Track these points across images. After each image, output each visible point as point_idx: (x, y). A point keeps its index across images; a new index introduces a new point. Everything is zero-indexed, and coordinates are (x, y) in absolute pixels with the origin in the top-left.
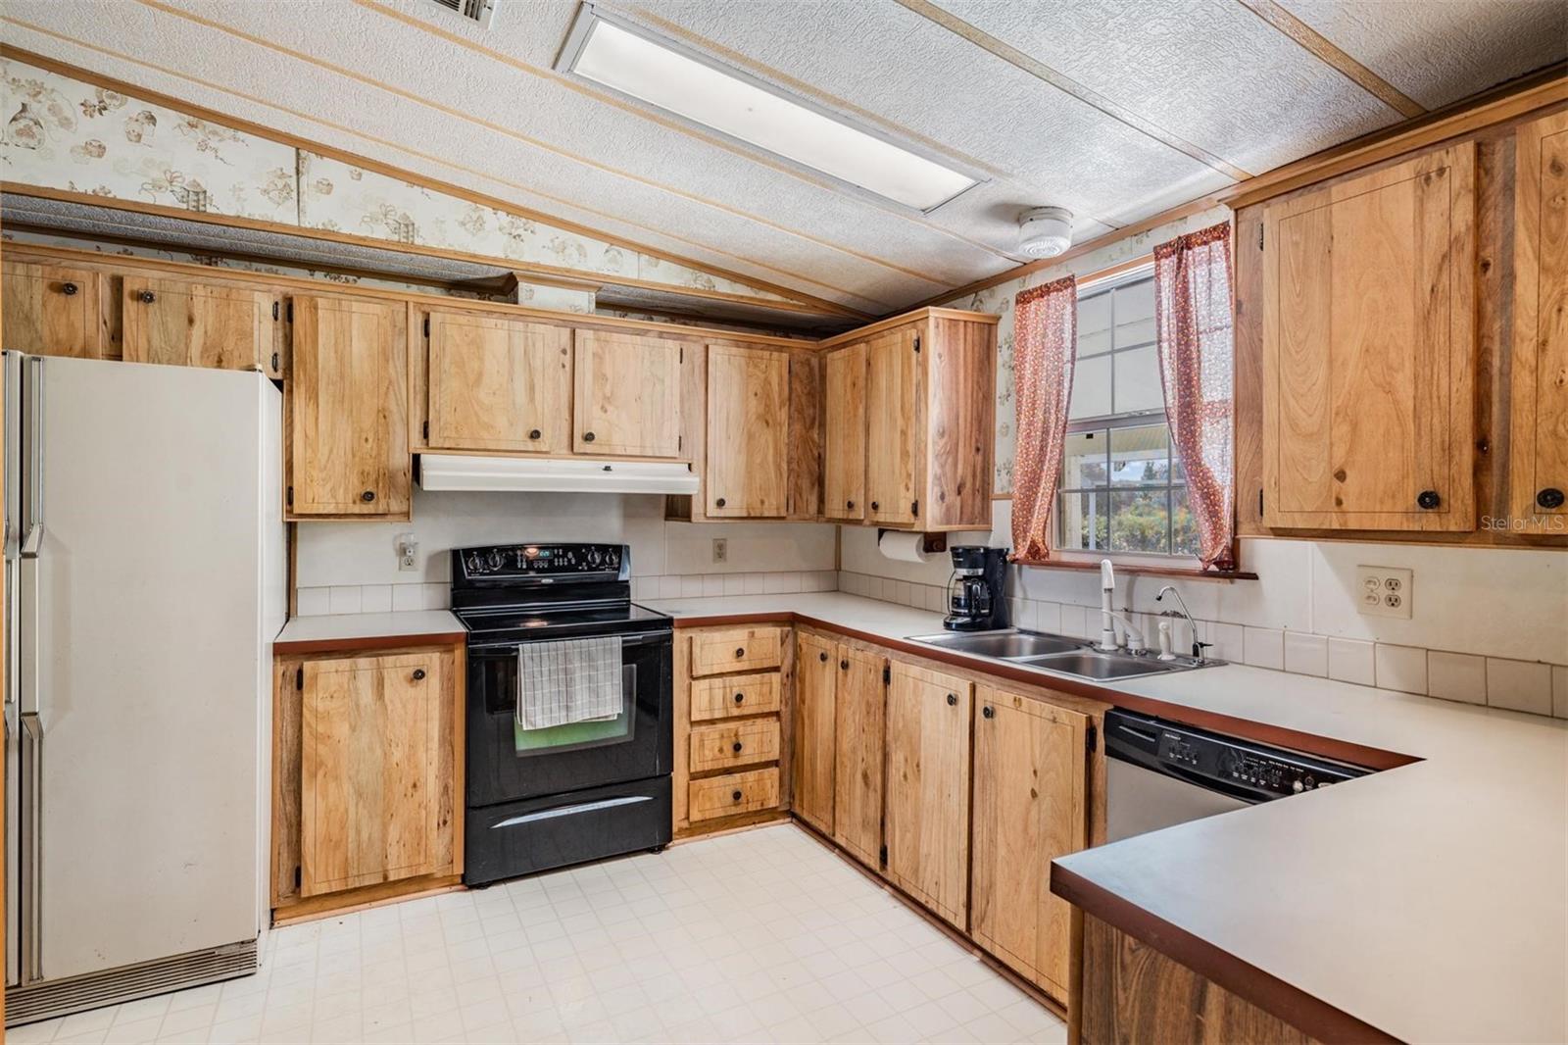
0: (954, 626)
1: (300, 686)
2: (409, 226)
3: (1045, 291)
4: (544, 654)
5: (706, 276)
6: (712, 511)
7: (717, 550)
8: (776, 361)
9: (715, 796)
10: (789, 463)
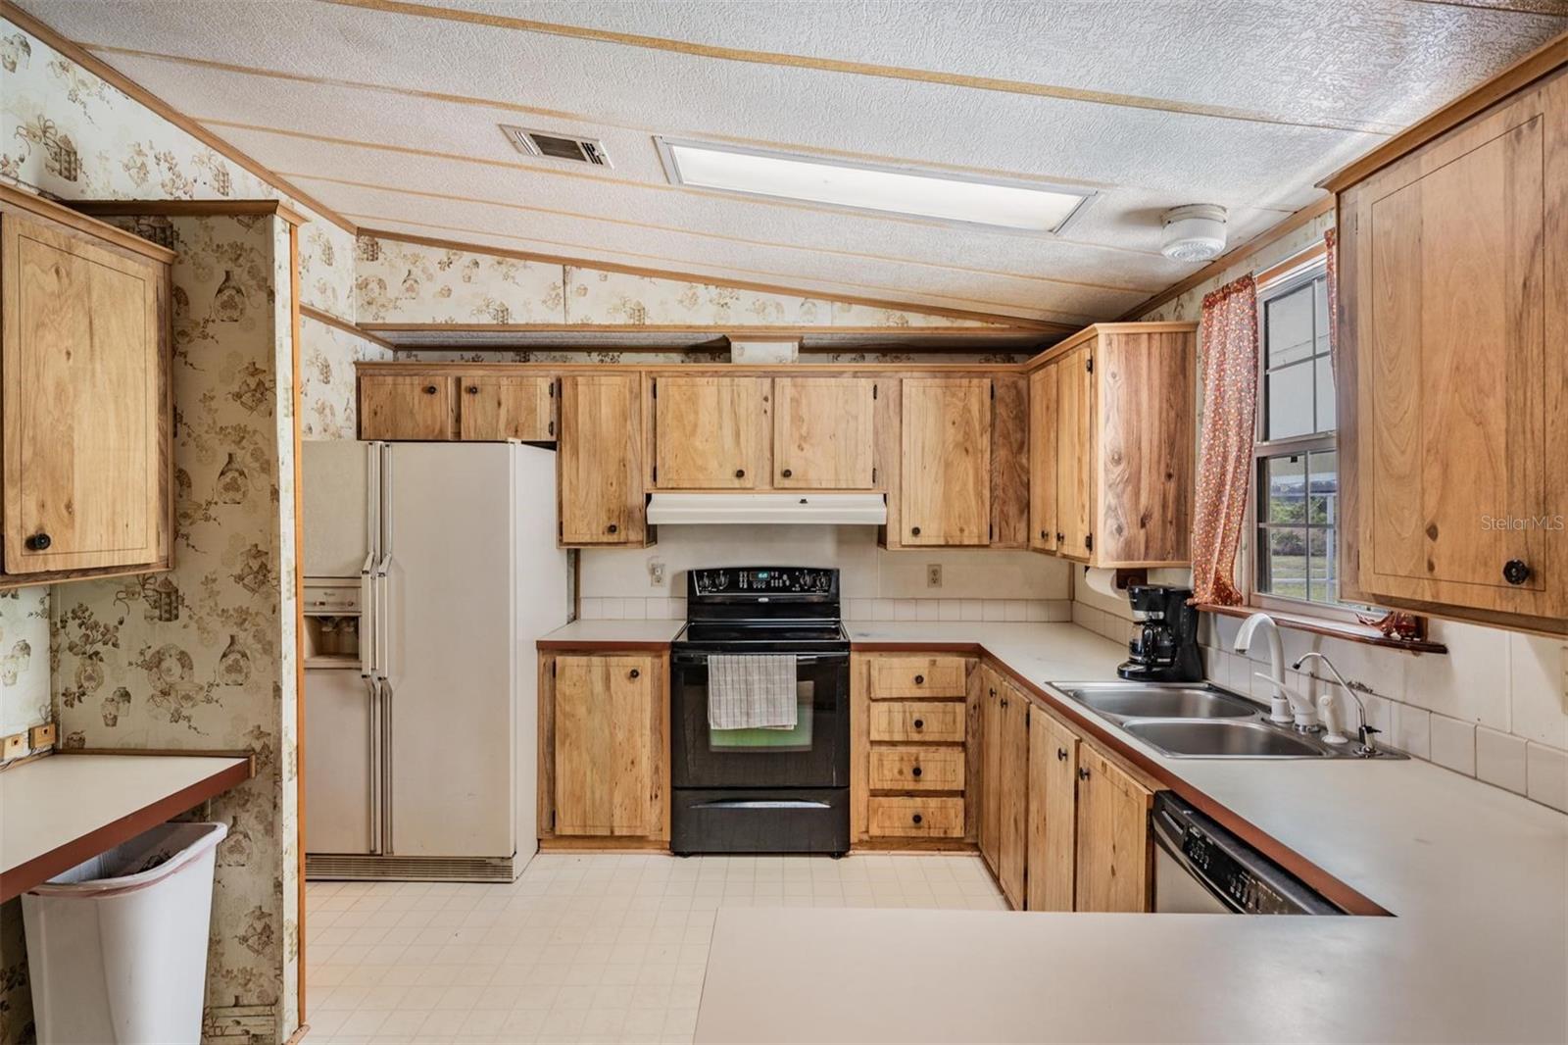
0: (1127, 675)
1: (554, 674)
2: (641, 310)
3: (1226, 293)
4: (728, 665)
6: (908, 538)
7: (932, 576)
8: (976, 387)
9: (897, 815)
10: (993, 489)
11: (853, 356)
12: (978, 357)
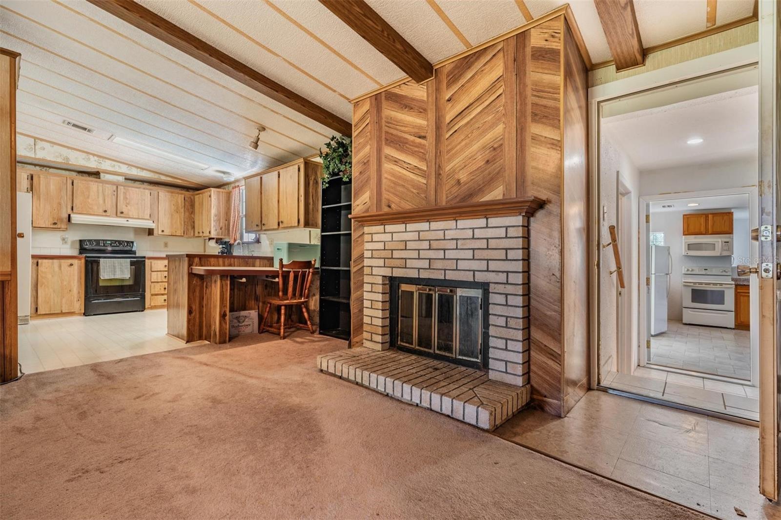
1: (37, 265)
2: (68, 159)
3: (235, 187)
4: (108, 262)
5: (158, 175)
6: (160, 232)
7: (165, 245)
8: (180, 197)
9: (158, 300)
10: (184, 222)
11: (140, 183)
12: (180, 189)
